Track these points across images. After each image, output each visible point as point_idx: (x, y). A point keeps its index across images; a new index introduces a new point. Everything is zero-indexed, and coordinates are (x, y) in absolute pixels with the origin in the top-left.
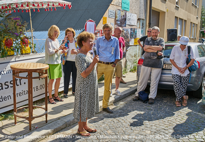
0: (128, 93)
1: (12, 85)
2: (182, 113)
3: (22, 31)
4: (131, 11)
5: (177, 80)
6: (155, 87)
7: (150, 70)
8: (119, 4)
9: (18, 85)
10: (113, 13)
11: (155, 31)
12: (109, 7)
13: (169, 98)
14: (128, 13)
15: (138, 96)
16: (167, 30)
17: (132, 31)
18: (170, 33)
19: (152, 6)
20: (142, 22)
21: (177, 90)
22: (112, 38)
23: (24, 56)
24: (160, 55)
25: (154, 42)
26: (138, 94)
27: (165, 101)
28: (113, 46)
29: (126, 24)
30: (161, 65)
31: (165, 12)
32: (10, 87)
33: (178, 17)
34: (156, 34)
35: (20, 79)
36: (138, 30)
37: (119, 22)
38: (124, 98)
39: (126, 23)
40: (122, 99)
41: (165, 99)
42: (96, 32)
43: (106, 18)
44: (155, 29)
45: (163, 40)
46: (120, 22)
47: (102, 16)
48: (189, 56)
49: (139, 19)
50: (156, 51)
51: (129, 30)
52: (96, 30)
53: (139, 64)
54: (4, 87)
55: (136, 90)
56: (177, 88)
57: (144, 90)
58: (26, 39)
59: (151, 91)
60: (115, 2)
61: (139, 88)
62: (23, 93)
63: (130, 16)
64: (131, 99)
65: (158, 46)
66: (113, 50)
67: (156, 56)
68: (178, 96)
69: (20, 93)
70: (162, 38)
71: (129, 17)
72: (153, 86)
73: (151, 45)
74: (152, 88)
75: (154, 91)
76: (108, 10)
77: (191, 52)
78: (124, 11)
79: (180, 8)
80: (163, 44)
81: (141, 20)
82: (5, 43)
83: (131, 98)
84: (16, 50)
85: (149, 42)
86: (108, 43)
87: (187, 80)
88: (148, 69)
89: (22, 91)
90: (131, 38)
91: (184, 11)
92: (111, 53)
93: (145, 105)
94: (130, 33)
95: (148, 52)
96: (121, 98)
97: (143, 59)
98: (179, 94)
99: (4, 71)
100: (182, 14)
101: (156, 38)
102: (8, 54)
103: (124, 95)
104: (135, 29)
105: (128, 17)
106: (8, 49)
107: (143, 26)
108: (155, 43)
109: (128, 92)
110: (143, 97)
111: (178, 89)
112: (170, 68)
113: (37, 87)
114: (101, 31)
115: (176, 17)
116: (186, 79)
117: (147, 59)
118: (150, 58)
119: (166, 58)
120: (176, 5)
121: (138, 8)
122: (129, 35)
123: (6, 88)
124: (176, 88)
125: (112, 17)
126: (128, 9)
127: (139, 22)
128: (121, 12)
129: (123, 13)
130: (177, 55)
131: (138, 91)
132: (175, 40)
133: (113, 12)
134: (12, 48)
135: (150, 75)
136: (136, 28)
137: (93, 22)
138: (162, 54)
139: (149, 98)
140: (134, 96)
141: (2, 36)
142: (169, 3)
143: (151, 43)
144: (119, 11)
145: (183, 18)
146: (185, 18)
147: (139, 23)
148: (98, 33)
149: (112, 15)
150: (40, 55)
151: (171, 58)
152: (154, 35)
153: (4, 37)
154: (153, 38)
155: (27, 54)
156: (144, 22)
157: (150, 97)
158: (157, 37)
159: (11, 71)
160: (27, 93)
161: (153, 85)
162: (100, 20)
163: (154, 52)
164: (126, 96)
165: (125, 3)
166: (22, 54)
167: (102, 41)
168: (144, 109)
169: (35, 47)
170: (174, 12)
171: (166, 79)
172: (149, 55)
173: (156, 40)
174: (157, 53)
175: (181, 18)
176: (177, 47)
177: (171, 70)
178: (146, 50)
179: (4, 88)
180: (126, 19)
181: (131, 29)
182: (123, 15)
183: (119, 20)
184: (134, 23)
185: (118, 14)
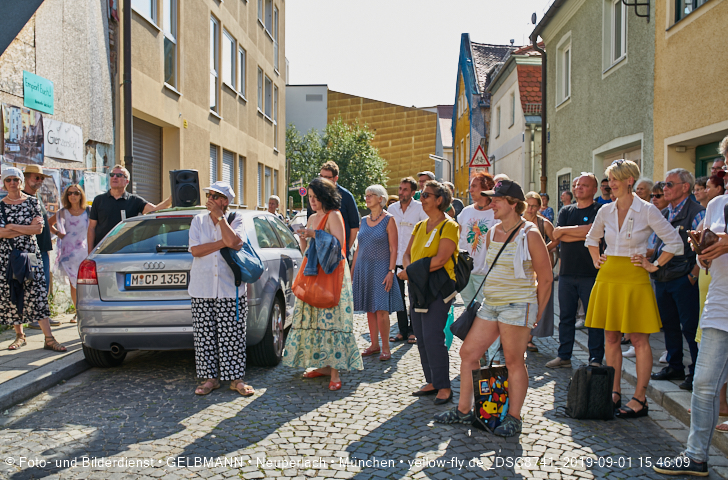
2: (215, 413)
4: (60, 115)
8: (14, 89)
14: (49, 120)
16: (171, 172)
17: (67, 180)
18: (177, 182)
19: (134, 105)
20: (102, 151)
27: (169, 387)
29: (43, 156)
31: (178, 129)
33: (219, 147)
36: (87, 177)
37: (15, 148)
39: (42, 152)
41: (170, 381)
46: (21, 145)
49: (90, 143)
51: (57, 177)
63: (59, 129)
71: (55, 135)
78: (32, 112)
79: (222, 122)
81: (98, 145)
83: (60, 391)
91: (236, 130)
93: (102, 408)
94: (62, 186)
97: (95, 260)
100: (230, 136)
104: (77, 173)
105: (51, 134)
107: (107, 164)
112: (179, 284)
115: (214, 147)
120: (211, 111)
121: (85, 109)
122: (57, 193)
126: (49, 106)
127: (90, 150)
128: (23, 115)
129: (34, 122)
132: (195, 203)
136: (82, 169)
142: (189, 103)
144: (14, 109)
145: (235, 151)
146: (240, 151)
147: (90, 155)
156: (111, 153)
164: (39, 388)
165: (35, 88)
168: (96, 419)
170: (208, 129)
175: (229, 148)
180: (43, 139)
181: (62, 173)
182: (31, 126)
183: (14, 139)
184: (74, 155)
185: (11, 121)
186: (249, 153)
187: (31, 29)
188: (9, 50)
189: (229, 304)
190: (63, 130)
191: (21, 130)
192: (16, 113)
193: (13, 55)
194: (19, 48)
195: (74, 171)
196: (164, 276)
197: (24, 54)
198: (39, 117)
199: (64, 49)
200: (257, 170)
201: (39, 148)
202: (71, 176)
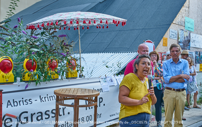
1: (54, 115)
3: (69, 51)
4: (196, 32)
8: (182, 24)
9: (61, 115)
10: (174, 34)
12: (170, 27)
14: (192, 34)
17: (197, 55)
23: (69, 80)
29: (190, 47)
32: (51, 117)
35: (63, 108)
37: (182, 44)
39: (189, 45)
43: (166, 40)
47: (162, 37)
51: (194, 54)
54: (45, 116)
58: (72, 61)
60: (178, 21)
62: (66, 125)
69: (63, 126)
76: (169, 29)
78: (187, 31)
82: (49, 65)
84: (61, 73)
89: (65, 122)
90: (196, 62)
94: (195, 58)
99: (45, 98)
102: (51, 78)
105: (193, 39)
106: (51, 71)
113: (83, 119)
114: (160, 54)
122: (194, 60)
123: (46, 118)
125: (173, 38)
126: (192, 29)
128: (184, 32)
129: (186, 34)
133: (175, 32)
134: (56, 71)
137: (152, 43)
141: (46, 56)
144: (182, 31)
149: (174, 36)
150: (88, 80)
153: (48, 58)
155: (74, 78)
159: (53, 97)
160: (71, 125)
162: (160, 41)
165: (188, 22)
166: (67, 78)
169: (83, 70)
179: (44, 118)
180: (190, 41)
181: (196, 53)
183: (181, 41)
184: (200, 46)
185: (181, 35)
187: (188, 2)
188: (181, 10)
190: (196, 37)
191: (183, 38)
192: (182, 32)
193: (182, 12)
194: (184, 9)
195: (199, 52)
197: (186, 11)
198: (189, 33)
199: (198, 7)
201: (189, 44)
202: (198, 54)
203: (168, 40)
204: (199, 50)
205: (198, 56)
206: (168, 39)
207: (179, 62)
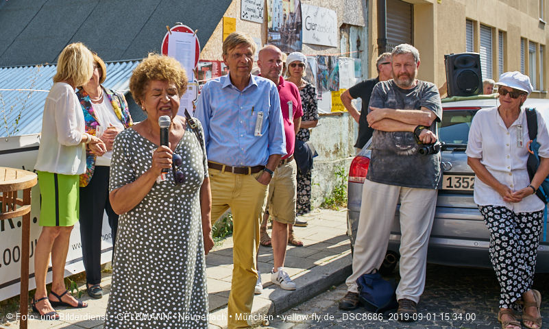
0: (321, 280)
5: (507, 229)
6: (417, 256)
7: (395, 196)
10: (255, 7)
11: (405, 61)
13: (473, 300)
14: (307, 6)
15: (356, 291)
16: (446, 57)
17: (323, 67)
18: (455, 68)
20: (355, 36)
21: (507, 265)
22: (254, 82)
24: (428, 140)
25: (403, 95)
26: (356, 286)
28: (259, 107)
29: (301, 43)
30: (434, 177)
33: (476, 22)
34: (409, 69)
36: (342, 63)
37: (277, 37)
38: (306, 300)
39: (300, 39)
40: (300, 303)
41: (457, 303)
42: (199, 69)
43: (232, 23)
44: (402, 53)
45: (433, 90)
46: (282, 34)
47: (221, 16)
48: (534, 146)
49: (344, 27)
50: (413, 129)
51: (314, 63)
52: (201, 61)
53: (354, 176)
55: (348, 271)
56: (510, 258)
57: (378, 268)
59: (402, 274)
61: (357, 263)
63: (316, 15)
64: (332, 302)
65: (419, 109)
66: (260, 124)
67: (413, 146)
68: (512, 291)
70: (429, 84)
71: (312, 20)
72: (410, 255)
73: (394, 107)
74: (407, 263)
75: (416, 272)
77: (540, 130)
80: (434, 101)
81: (351, 29)
83: (332, 299)
85: (384, 97)
86: (243, 98)
87: (532, 232)
88: (387, 192)
90: (320, 88)
92: (253, 133)
94: (318, 74)
95: (384, 133)
96: (295, 300)
97: (369, 156)
98: (515, 283)
101: (407, 81)
103: (306, 287)
104: (332, 58)
105: (309, 20)
107: (360, 49)
108: (408, 101)
109: (320, 278)
110: (377, 293)
111: (512, 264)
112: (469, 189)
114: (216, 65)
115: (471, 22)
116: (530, 229)
117: (382, 155)
118: (392, 153)
119: (448, 153)
122: (314, 80)
124: (506, 258)
125: (253, 19)
127: (345, 34)
128: (284, 2)
129: (293, 9)
130: (489, 141)
131: (358, 270)
132: (476, 92)
133: (258, 2)
135: (397, 214)
136: (338, 55)
137: (190, 32)
138: (436, 136)
139: (398, 299)
140: (340, 294)
143: (394, 100)
145: (493, 25)
146: (499, 25)
147: (344, 40)
148: (209, 72)
149: (254, 12)
151: (472, 152)
152: (402, 74)
154: (399, 82)
156: (364, 36)
157: (401, 294)
158: (411, 80)
161: (409, 251)
162: (214, 28)
163: (404, 132)
164: (312, 292)
167: (221, 92)
171: (456, 229)
172: (388, 141)
173: (409, 91)
174: (416, 134)
175: (487, 22)
176: (486, 113)
177: (471, 194)
178: (376, 125)
180: (301, 26)
181: (318, 60)
182: (291, 13)
183: (276, 28)
184: (330, 40)
185: (273, 10)
186: (510, 26)
189: (524, 220)
190: (319, 16)
191: (282, 18)
192: (278, 1)
195: (330, 57)
196: (450, 179)
198: (298, 3)
200: (519, 47)
201: (298, 35)
202: (326, 63)
203: (238, 24)
204: (327, 53)
205: (326, 68)
206: (237, 21)
207: (250, 86)
